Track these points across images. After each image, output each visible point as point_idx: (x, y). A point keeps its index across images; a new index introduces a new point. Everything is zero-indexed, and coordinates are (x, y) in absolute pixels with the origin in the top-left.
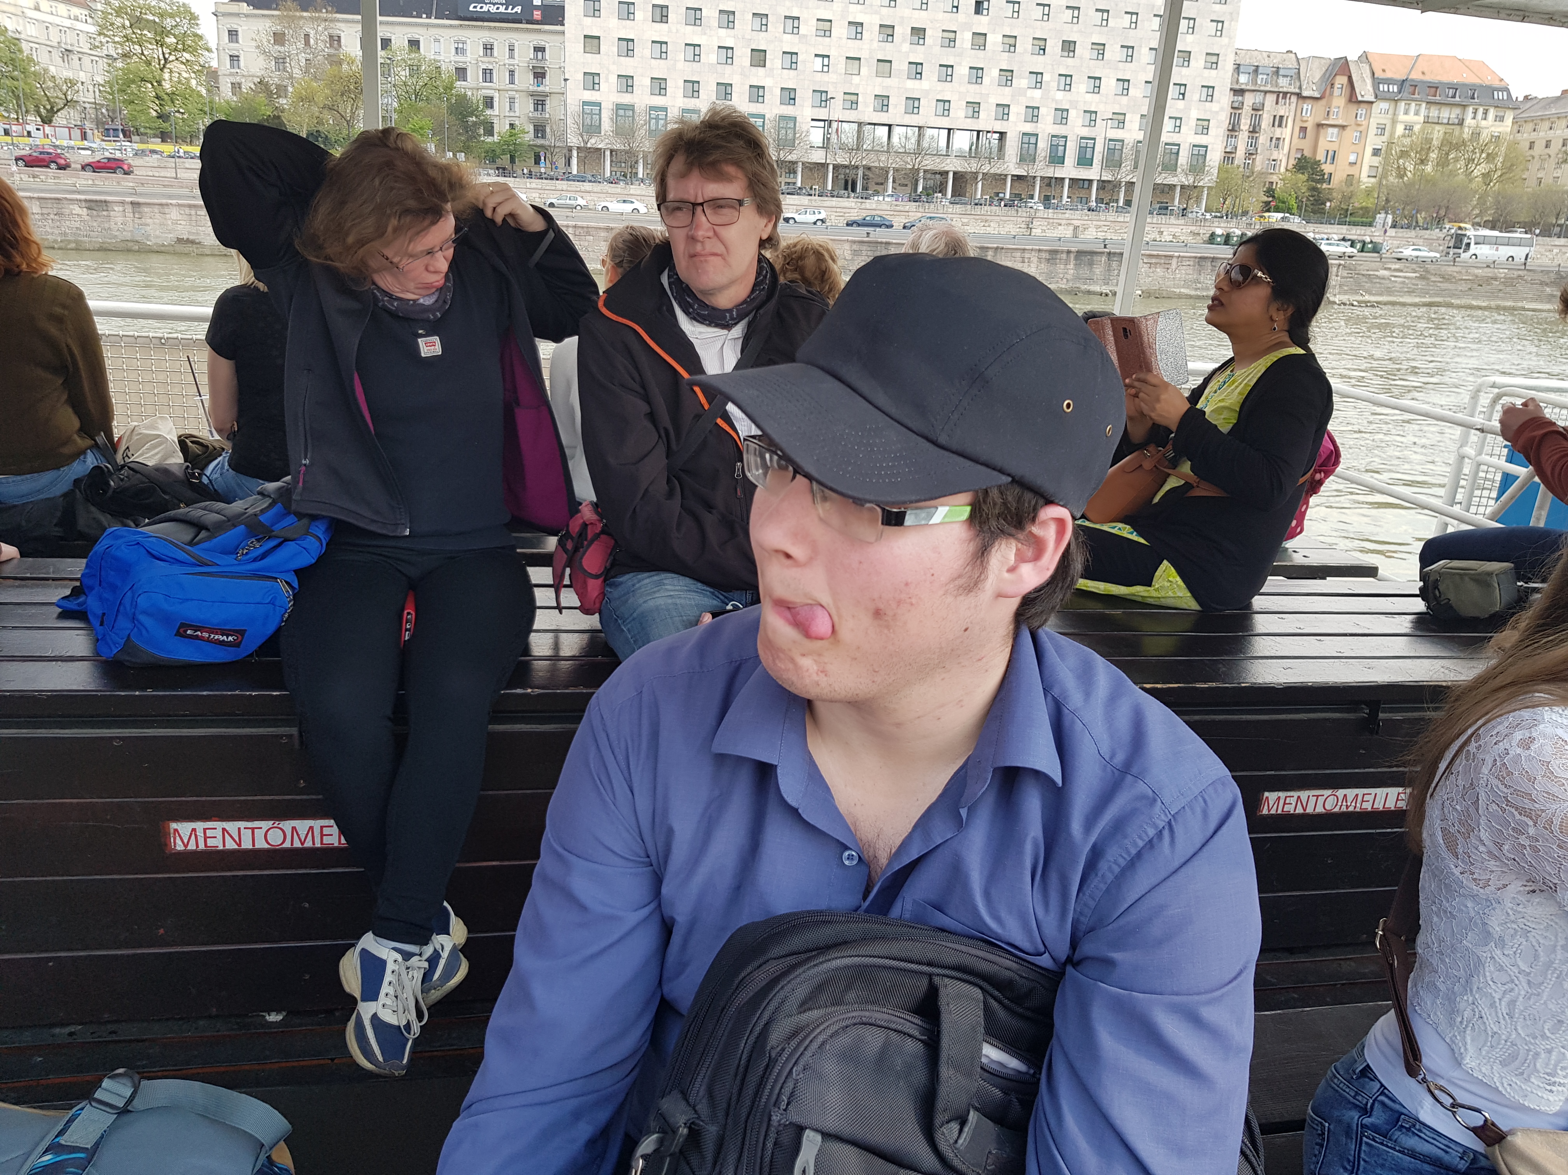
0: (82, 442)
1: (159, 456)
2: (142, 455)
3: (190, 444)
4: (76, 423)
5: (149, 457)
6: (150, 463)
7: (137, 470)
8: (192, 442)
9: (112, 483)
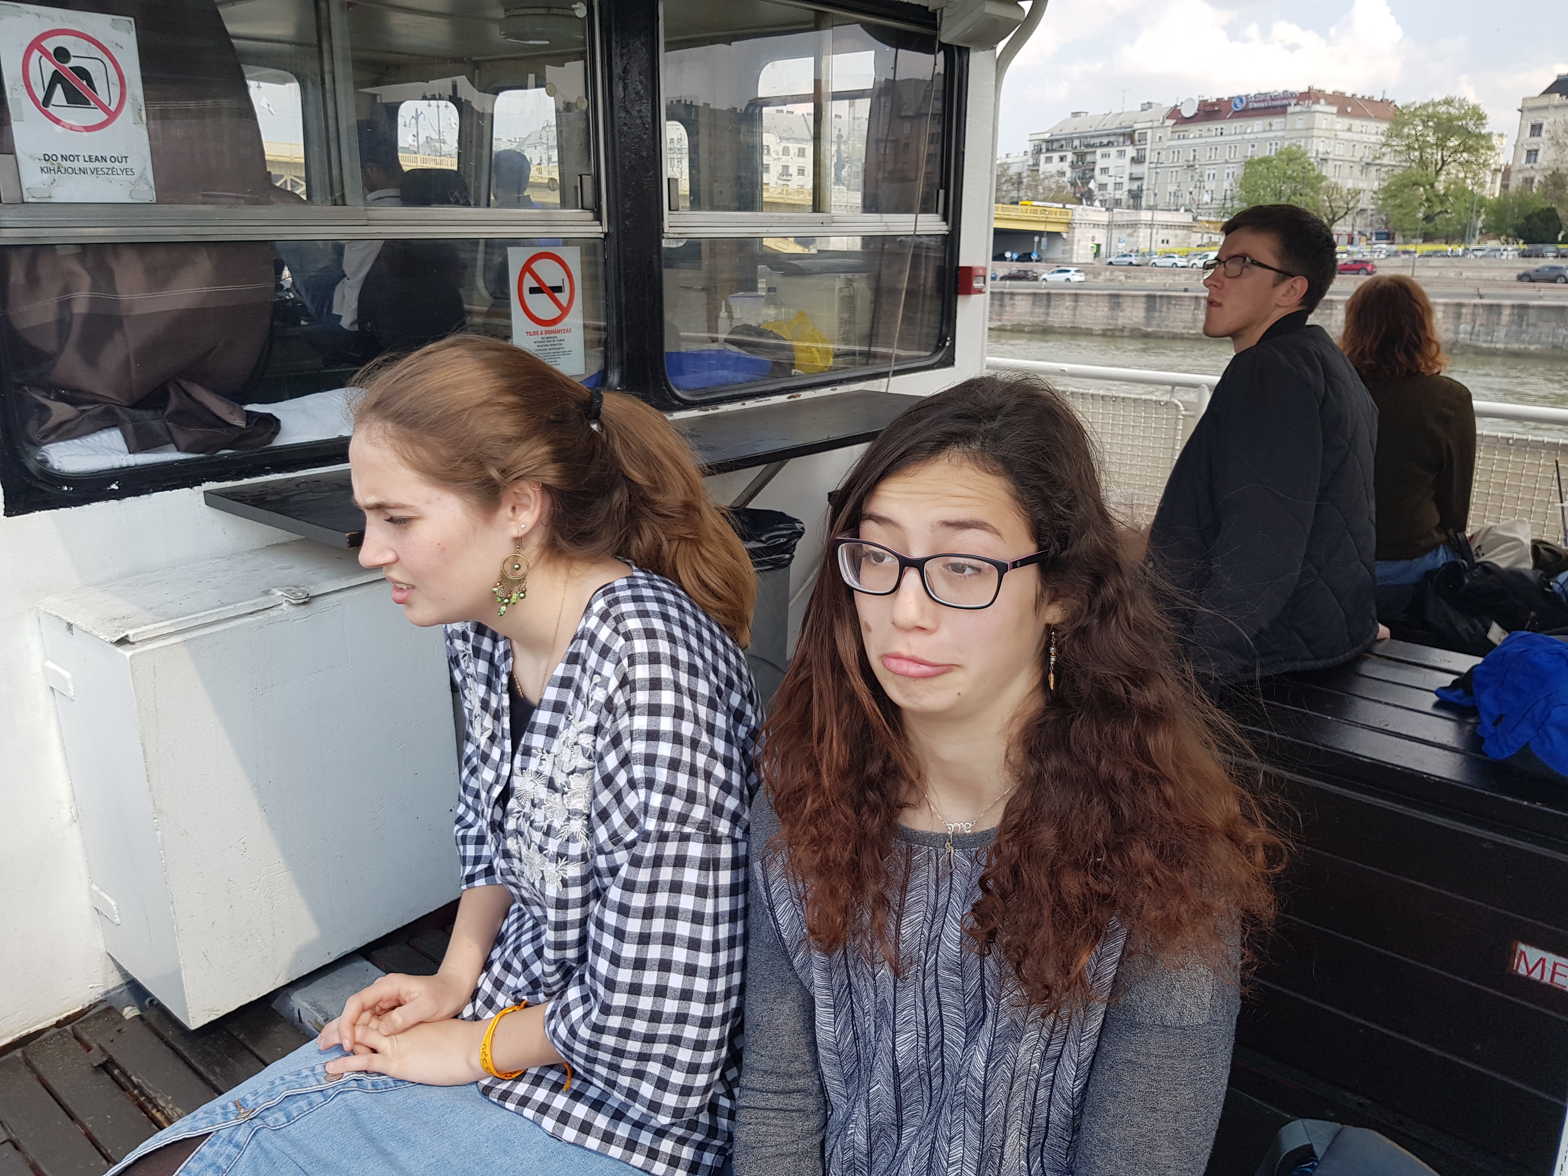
0: (1438, 537)
1: (1512, 559)
2: (1494, 556)
3: (1542, 551)
4: (1437, 519)
5: (1502, 560)
6: (1503, 565)
7: (1489, 569)
8: (1546, 549)
9: (1467, 580)
